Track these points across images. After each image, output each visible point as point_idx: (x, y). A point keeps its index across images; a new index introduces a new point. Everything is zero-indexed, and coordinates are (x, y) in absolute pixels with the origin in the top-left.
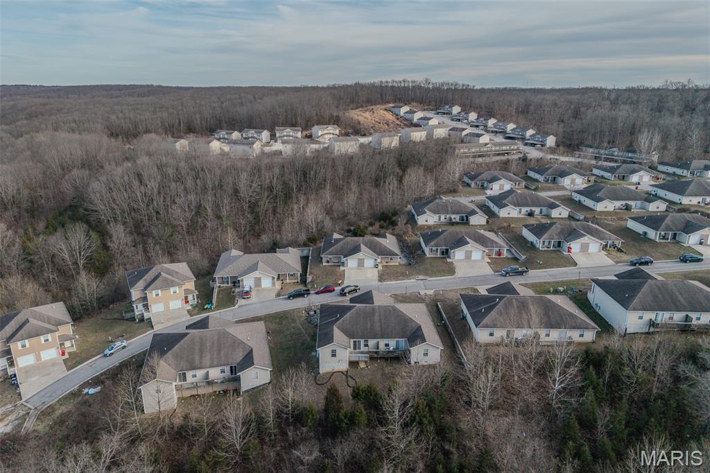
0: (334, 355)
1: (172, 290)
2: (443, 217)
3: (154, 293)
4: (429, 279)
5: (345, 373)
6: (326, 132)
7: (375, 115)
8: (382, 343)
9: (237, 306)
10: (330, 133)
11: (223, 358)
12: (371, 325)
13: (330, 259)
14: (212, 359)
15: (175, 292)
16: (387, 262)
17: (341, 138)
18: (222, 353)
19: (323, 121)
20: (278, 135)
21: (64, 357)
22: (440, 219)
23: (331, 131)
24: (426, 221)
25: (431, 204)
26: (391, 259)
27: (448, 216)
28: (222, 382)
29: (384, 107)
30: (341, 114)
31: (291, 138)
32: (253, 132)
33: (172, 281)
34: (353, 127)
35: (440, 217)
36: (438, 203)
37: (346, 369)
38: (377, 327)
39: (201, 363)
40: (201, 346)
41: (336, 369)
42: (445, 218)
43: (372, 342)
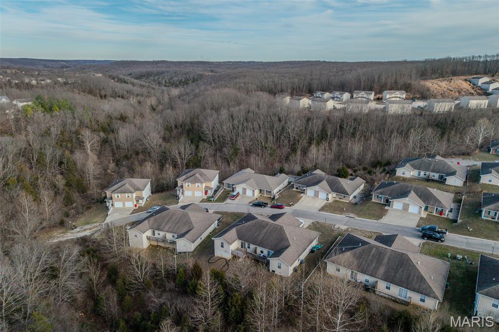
0: (222, 246)
1: (197, 184)
2: (422, 173)
3: (187, 184)
4: (356, 218)
5: (227, 261)
6: (393, 95)
7: (452, 83)
8: (259, 249)
9: (224, 203)
10: (397, 97)
11: (175, 229)
12: (258, 235)
13: (299, 186)
14: (170, 228)
15: (198, 186)
16: (340, 199)
17: (406, 101)
18: (177, 225)
19: (394, 87)
20: (355, 96)
21: (136, 208)
22: (419, 175)
23: (398, 96)
24: (404, 174)
25: (415, 161)
26: (344, 197)
27: (427, 173)
28: (170, 243)
29: (465, 78)
30: (413, 83)
31: (364, 99)
32: (338, 93)
33: (199, 180)
34: (422, 93)
35: (420, 172)
36: (423, 161)
37: (229, 259)
38: (260, 237)
39: (164, 227)
40: (170, 218)
41: (224, 257)
42: (425, 175)
43: (252, 246)
